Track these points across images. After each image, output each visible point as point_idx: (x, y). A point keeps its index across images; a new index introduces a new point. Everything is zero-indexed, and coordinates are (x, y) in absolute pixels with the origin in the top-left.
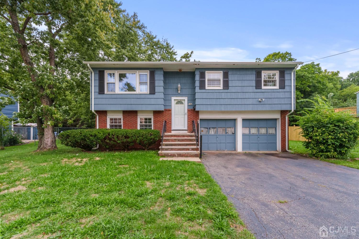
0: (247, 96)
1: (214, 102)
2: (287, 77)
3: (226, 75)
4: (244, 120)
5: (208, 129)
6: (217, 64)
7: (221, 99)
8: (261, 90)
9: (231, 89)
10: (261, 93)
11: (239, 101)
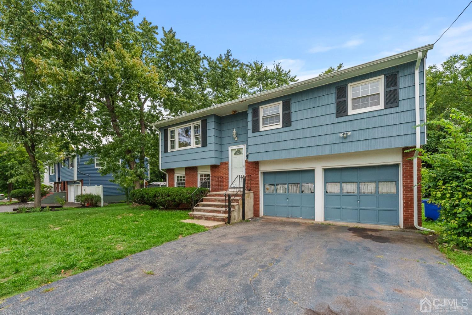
0: (321, 131)
1: (270, 147)
2: (402, 82)
3: (287, 107)
4: (326, 170)
5: (275, 185)
6: (268, 94)
7: (280, 142)
8: (346, 117)
9: (294, 125)
10: (347, 123)
11: (308, 142)
